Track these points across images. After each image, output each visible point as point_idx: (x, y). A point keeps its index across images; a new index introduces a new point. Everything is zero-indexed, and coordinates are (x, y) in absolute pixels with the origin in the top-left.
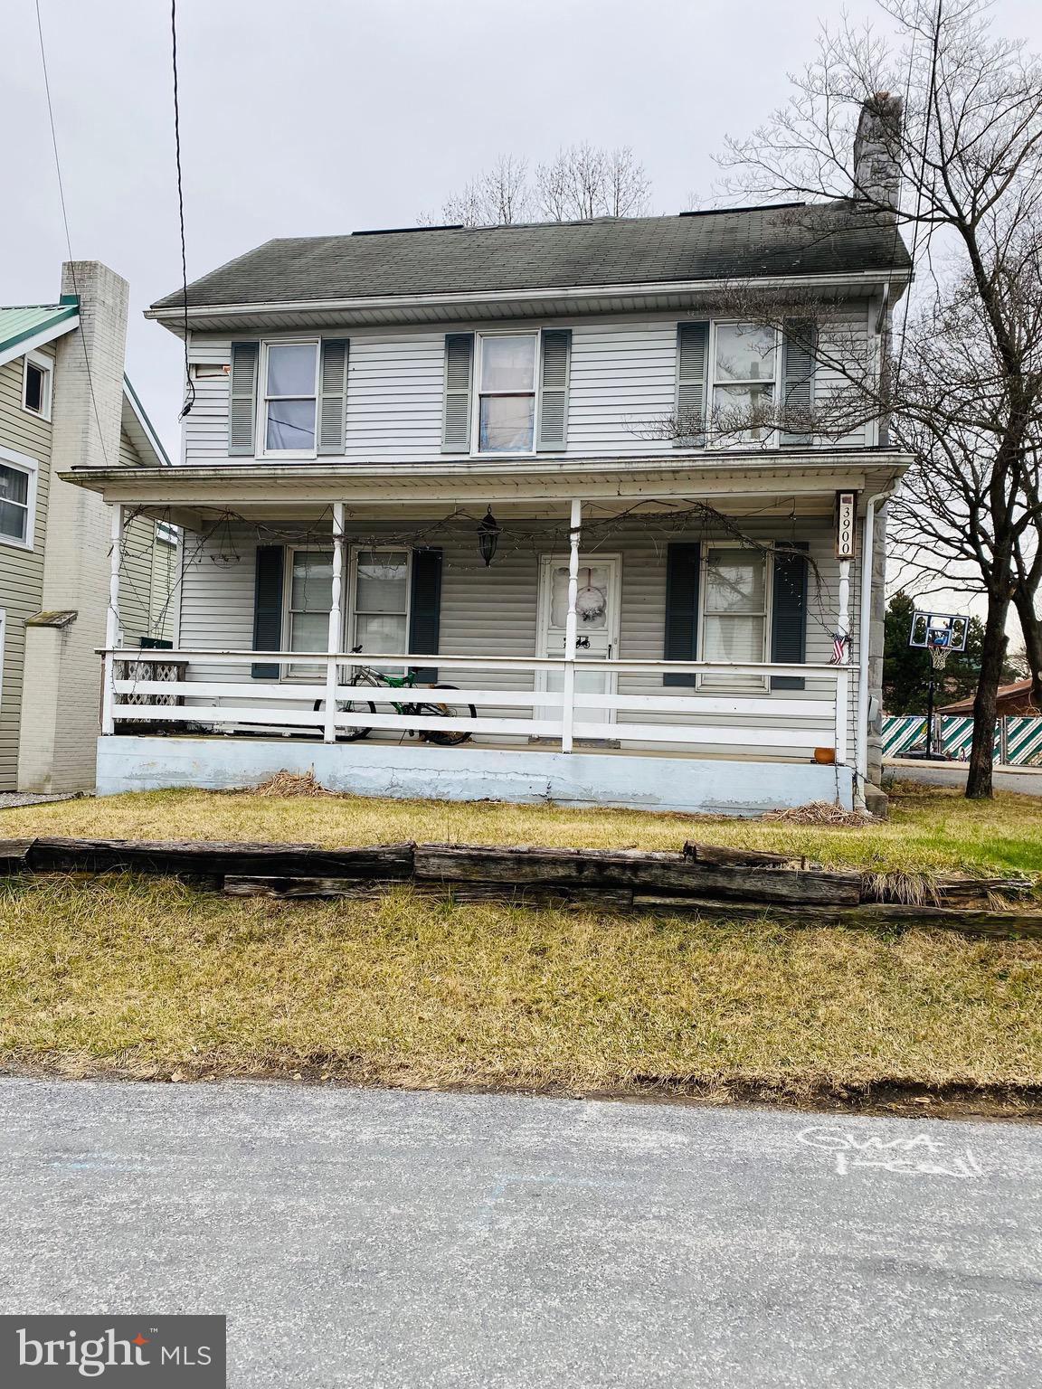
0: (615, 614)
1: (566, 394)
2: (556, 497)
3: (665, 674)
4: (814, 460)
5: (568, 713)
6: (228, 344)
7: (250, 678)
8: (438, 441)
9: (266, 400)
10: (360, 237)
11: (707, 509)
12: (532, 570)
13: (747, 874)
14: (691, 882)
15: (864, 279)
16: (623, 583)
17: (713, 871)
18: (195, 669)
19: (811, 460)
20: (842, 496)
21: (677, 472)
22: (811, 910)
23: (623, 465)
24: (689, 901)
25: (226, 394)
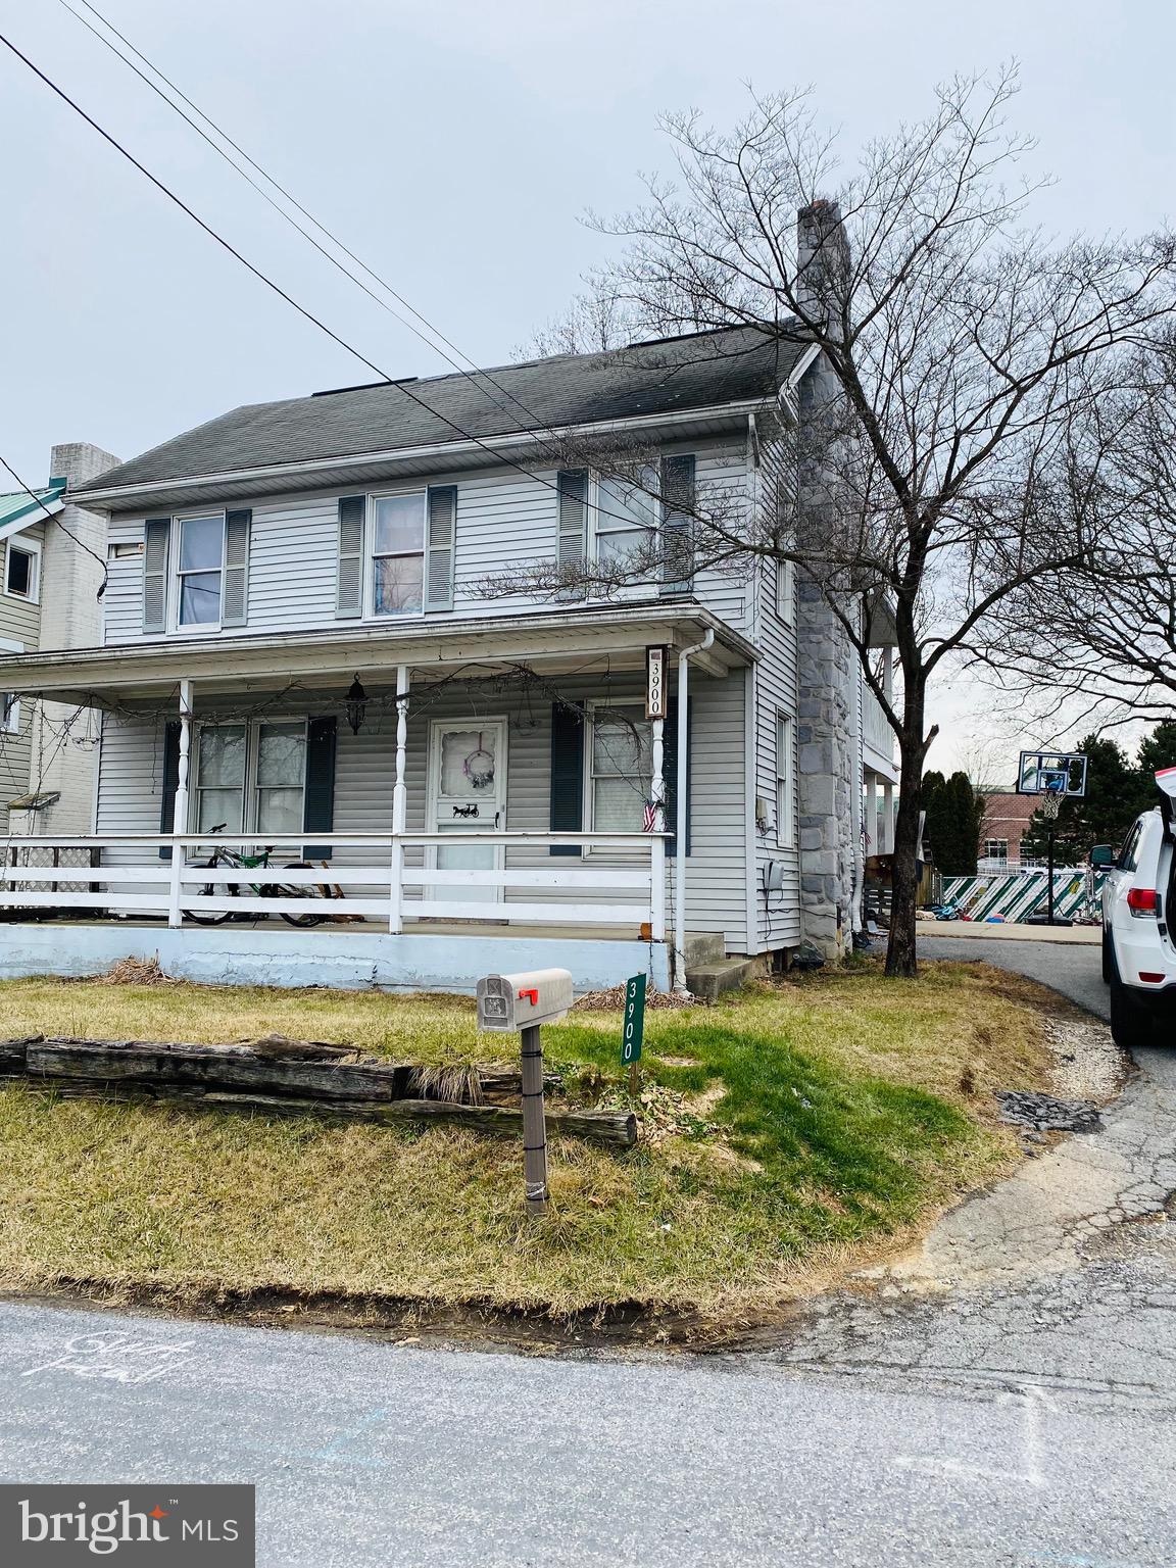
0: (502, 779)
1: (453, 551)
2: (382, 664)
3: (551, 846)
4: (605, 617)
5: (396, 891)
6: (142, 522)
7: (160, 860)
8: (332, 607)
9: (179, 575)
10: (317, 398)
11: (523, 670)
12: (422, 735)
13: (298, 1070)
14: (251, 1077)
15: (727, 411)
16: (509, 747)
17: (268, 1066)
18: (111, 851)
19: (602, 617)
20: (651, 652)
21: (482, 634)
22: (351, 1106)
23: (426, 631)
24: (249, 1098)
25: (139, 573)
